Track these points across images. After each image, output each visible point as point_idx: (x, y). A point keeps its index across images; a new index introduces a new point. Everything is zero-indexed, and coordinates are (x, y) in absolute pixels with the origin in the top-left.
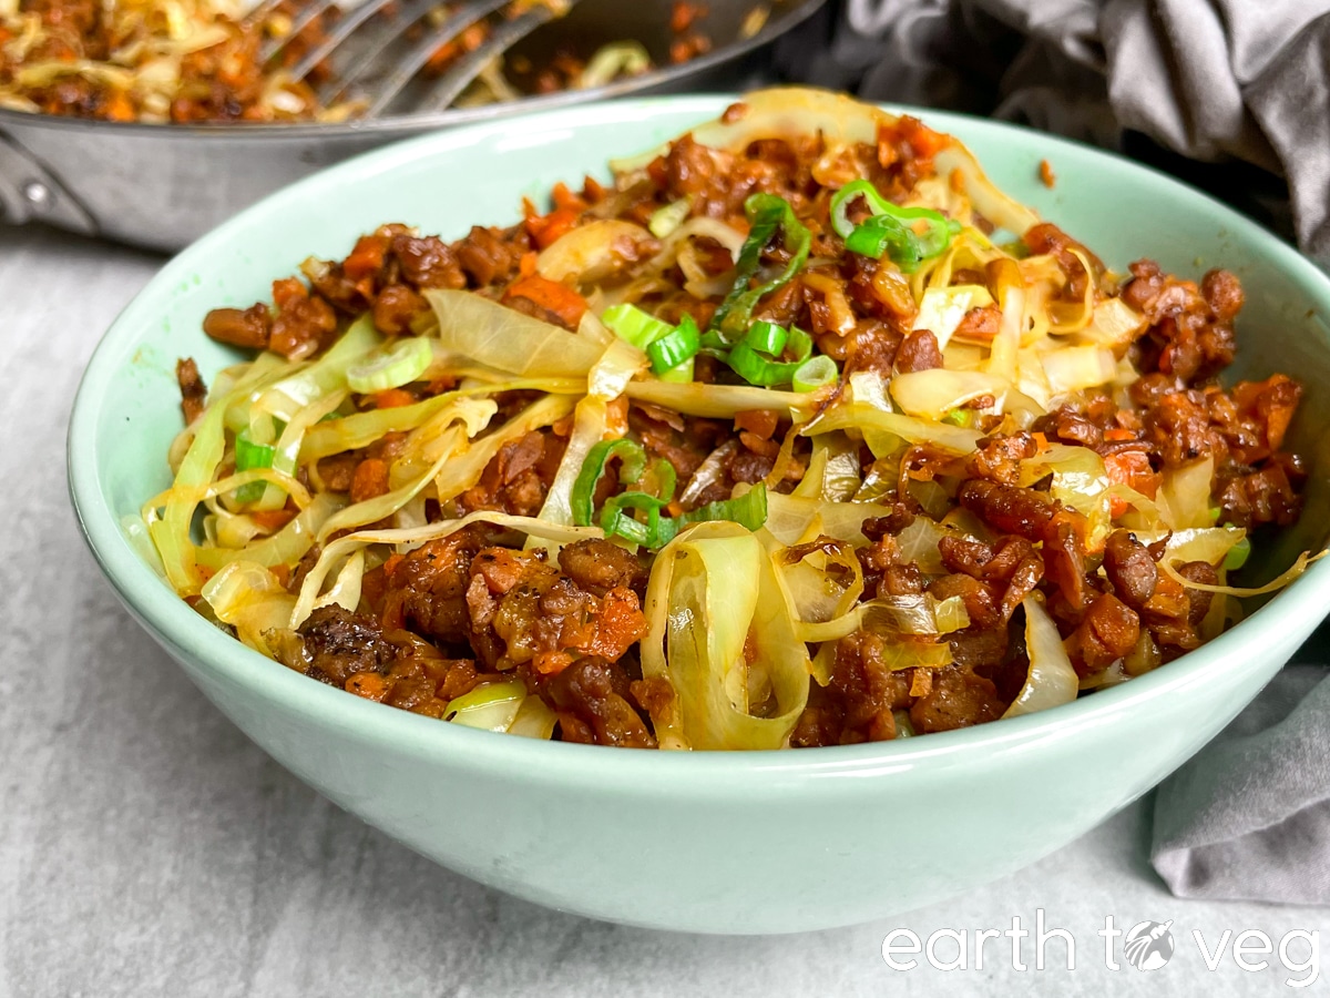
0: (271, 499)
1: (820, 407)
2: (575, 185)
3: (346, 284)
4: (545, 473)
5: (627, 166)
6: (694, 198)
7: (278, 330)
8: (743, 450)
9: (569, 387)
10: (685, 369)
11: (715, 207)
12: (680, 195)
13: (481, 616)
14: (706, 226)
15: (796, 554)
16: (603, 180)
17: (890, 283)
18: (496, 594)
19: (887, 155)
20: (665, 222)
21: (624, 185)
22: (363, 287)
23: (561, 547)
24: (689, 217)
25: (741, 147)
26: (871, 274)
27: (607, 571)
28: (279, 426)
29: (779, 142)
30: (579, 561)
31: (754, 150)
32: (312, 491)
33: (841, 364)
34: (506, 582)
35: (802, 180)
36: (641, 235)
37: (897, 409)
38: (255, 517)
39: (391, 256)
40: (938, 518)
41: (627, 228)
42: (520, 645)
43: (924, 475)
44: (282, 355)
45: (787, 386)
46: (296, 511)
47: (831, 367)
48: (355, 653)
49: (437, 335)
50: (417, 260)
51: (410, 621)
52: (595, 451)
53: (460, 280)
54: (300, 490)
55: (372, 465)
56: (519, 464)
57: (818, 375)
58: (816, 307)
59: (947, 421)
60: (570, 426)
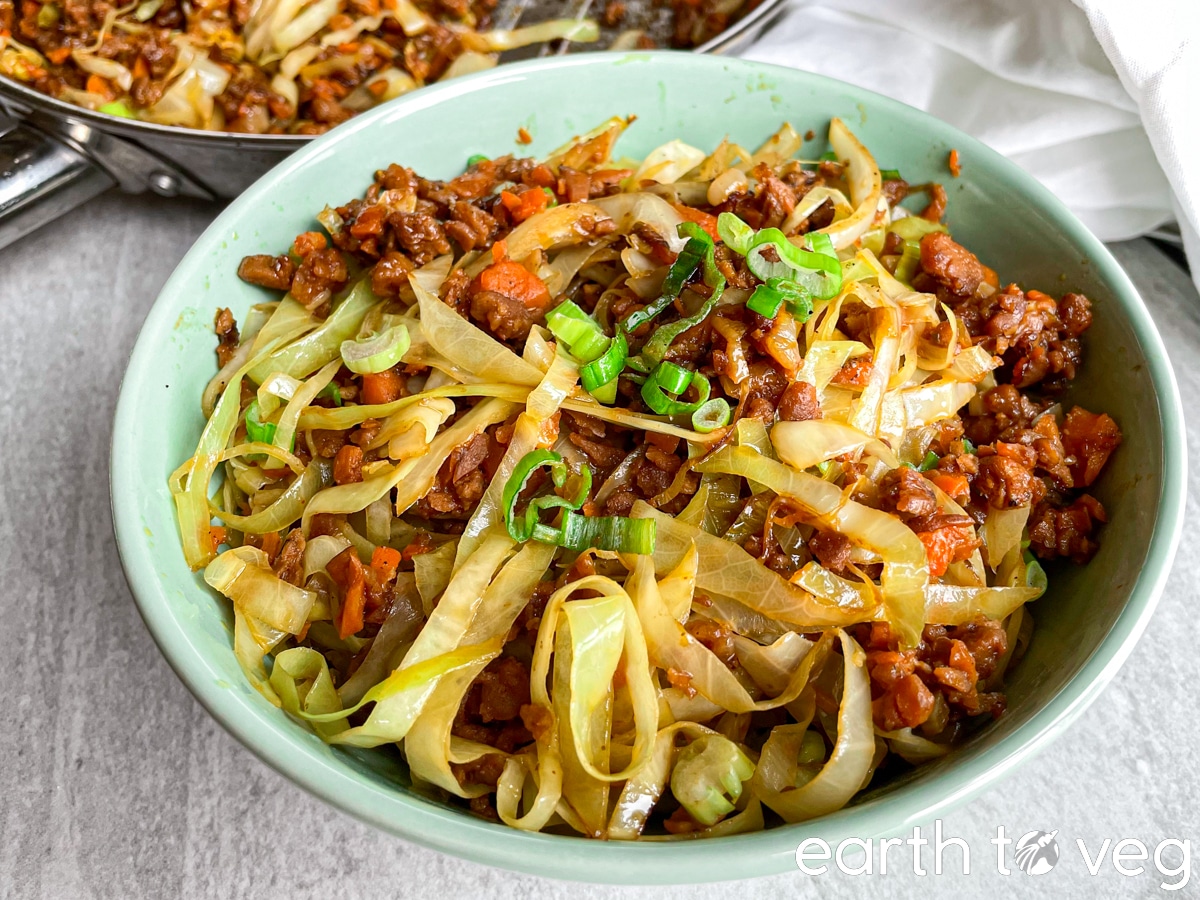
1: (712, 448)
4: (488, 470)
7: (299, 280)
9: (513, 396)
10: (609, 389)
22: (368, 248)
26: (768, 331)
28: (282, 404)
33: (734, 405)
37: (774, 455)
39: (388, 227)
43: (786, 523)
44: (300, 302)
45: (686, 424)
47: (725, 409)
49: (416, 317)
52: (522, 463)
53: (446, 246)
54: (295, 462)
55: (352, 451)
56: (468, 465)
57: (713, 416)
58: (718, 355)
59: (813, 470)
60: (509, 436)
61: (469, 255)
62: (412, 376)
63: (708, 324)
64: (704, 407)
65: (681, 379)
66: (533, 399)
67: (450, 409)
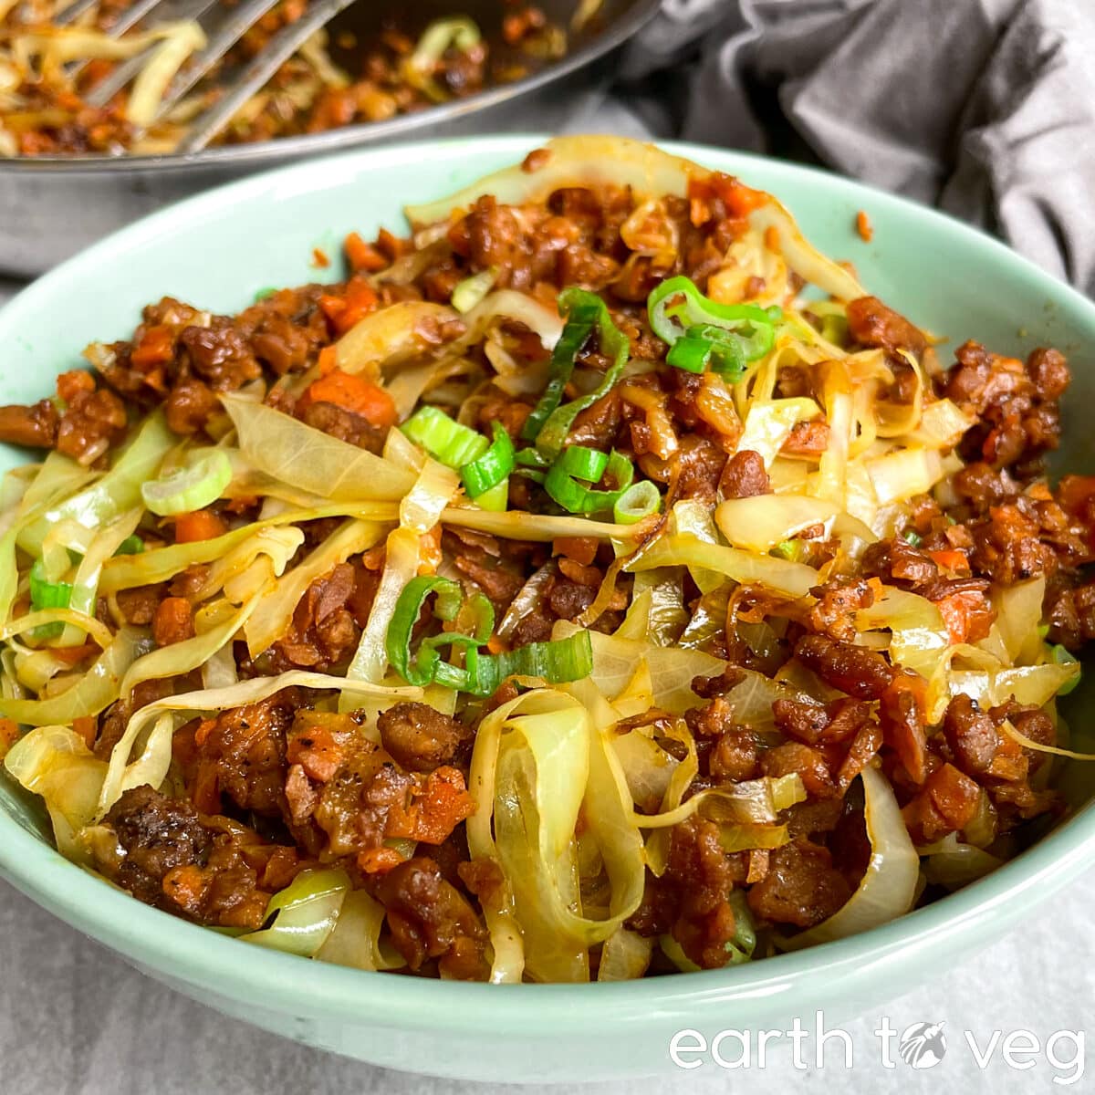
0: (69, 638)
1: (644, 540)
2: (369, 235)
3: (135, 376)
4: (358, 609)
5: (422, 216)
6: (498, 271)
7: (66, 431)
8: (560, 578)
9: (380, 513)
10: (500, 492)
11: (521, 276)
12: (484, 267)
13: (302, 810)
14: (513, 305)
15: (626, 727)
16: (399, 231)
17: (715, 401)
18: (315, 782)
19: (699, 214)
20: (468, 295)
21: (420, 241)
22: (153, 380)
23: (380, 712)
24: (494, 289)
25: (543, 197)
26: (696, 391)
27: (429, 744)
28: (76, 558)
29: (585, 192)
30: (401, 731)
31: (557, 202)
32: (112, 624)
33: (663, 489)
34: (327, 771)
35: (609, 239)
36: (444, 316)
37: (723, 540)
38: (56, 654)
39: (181, 347)
40: (770, 673)
41: (430, 309)
42: (343, 841)
43: (753, 617)
44: (72, 456)
45: (607, 516)
46: (99, 651)
47: (654, 494)
48: (171, 845)
49: (234, 443)
50: (210, 354)
51: (225, 802)
52: (407, 590)
53: (256, 370)
54: (99, 630)
55: (175, 604)
56: (331, 603)
57: (640, 504)
58: (637, 428)
59: (775, 553)
60: (382, 561)
61: (285, 380)
62: (238, 513)
63: (615, 396)
64: (630, 491)
65: (594, 463)
67: (298, 537)
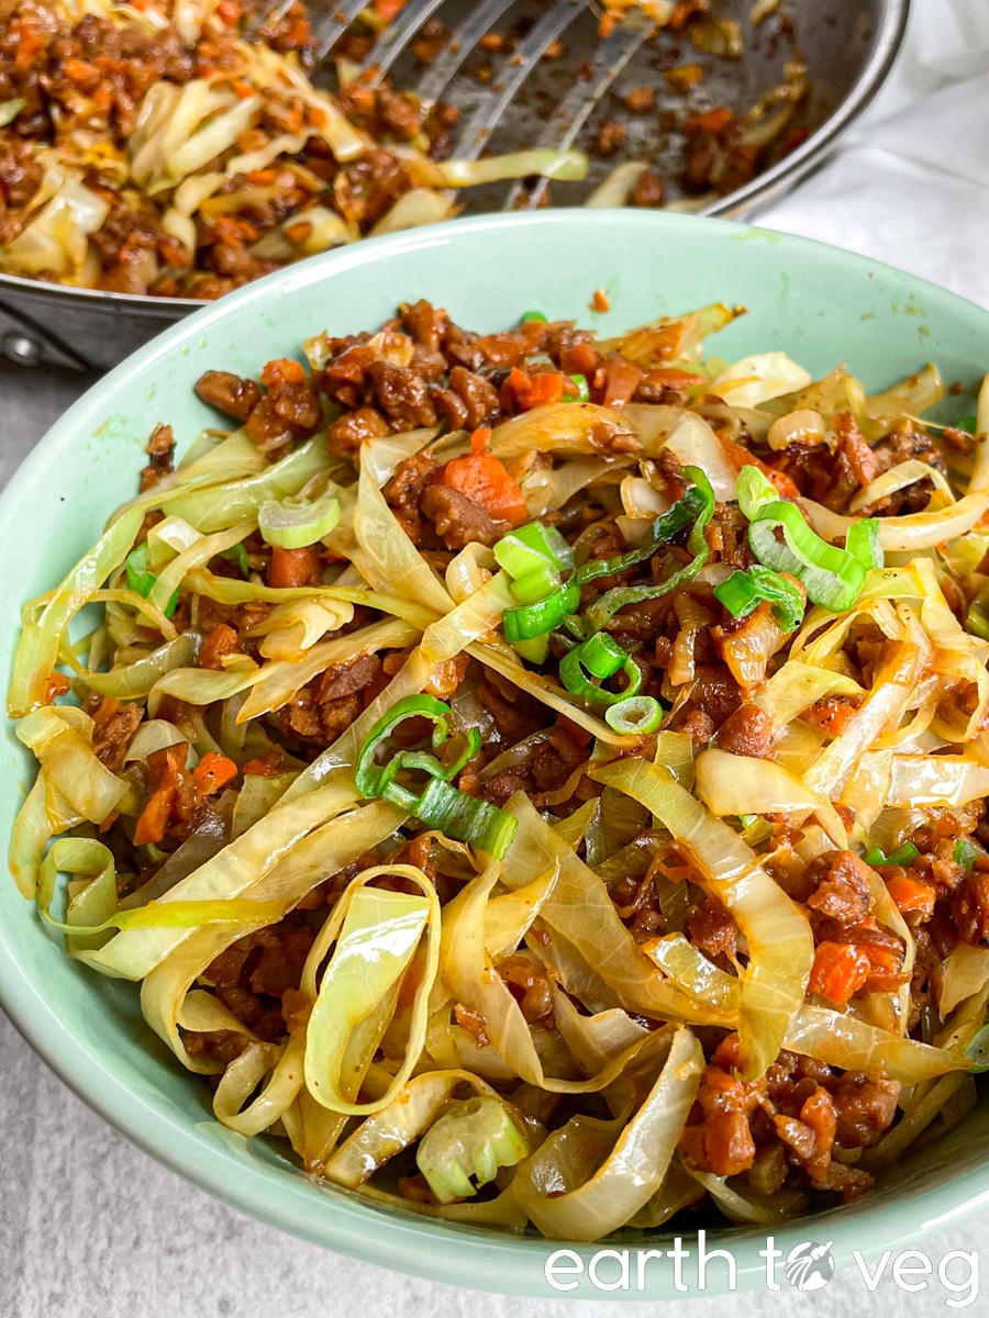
7: (257, 412)
33: (666, 710)
43: (673, 875)
44: (255, 440)
46: (162, 641)
47: (655, 713)
54: (167, 627)
55: (225, 632)
56: (341, 688)
57: (635, 717)
58: (663, 643)
59: (734, 822)
60: (398, 668)
62: (327, 563)
63: (668, 601)
64: (627, 702)
65: (607, 659)
66: (434, 631)
67: (348, 616)
